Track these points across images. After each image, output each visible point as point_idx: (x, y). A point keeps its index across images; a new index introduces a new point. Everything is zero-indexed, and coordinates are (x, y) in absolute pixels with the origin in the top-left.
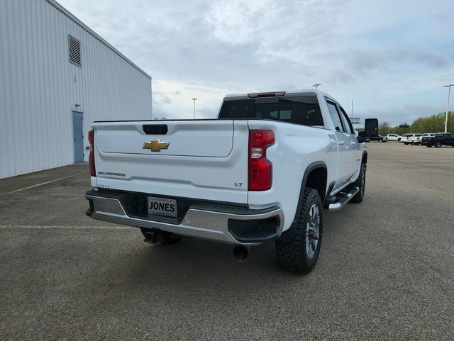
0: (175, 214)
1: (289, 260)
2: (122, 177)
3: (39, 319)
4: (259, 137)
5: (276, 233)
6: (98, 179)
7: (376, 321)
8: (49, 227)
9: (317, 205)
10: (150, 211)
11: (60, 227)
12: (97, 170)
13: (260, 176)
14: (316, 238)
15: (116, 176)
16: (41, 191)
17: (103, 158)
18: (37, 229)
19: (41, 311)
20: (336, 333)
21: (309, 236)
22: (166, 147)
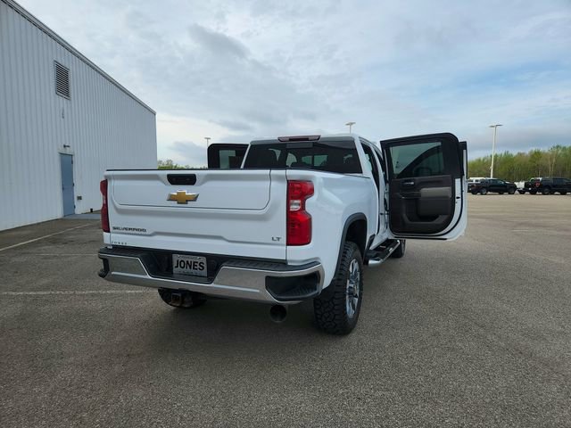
0: (204, 272)
1: (328, 320)
2: (142, 233)
3: (51, 395)
4: (298, 188)
5: (316, 289)
6: (112, 235)
7: (420, 379)
8: (45, 293)
9: (358, 260)
10: (175, 270)
11: (58, 292)
12: (112, 224)
13: (299, 230)
14: (356, 296)
15: (135, 232)
16: (27, 251)
17: (120, 212)
18: (30, 296)
19: (52, 386)
20: (380, 393)
21: (349, 294)
22: (195, 198)
